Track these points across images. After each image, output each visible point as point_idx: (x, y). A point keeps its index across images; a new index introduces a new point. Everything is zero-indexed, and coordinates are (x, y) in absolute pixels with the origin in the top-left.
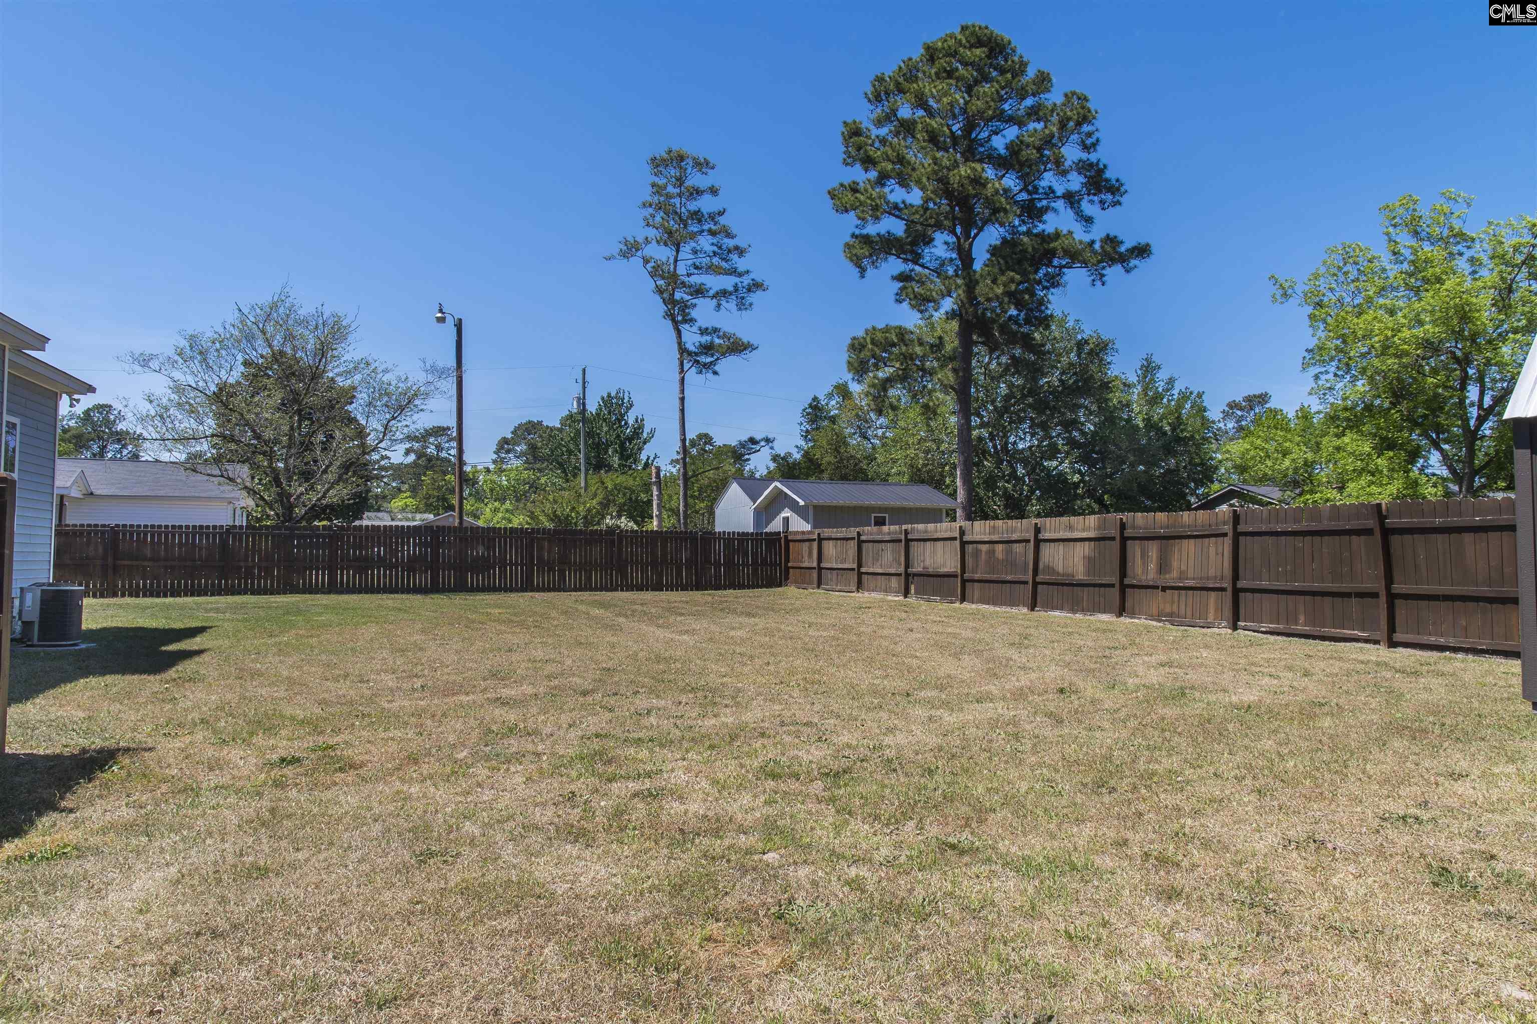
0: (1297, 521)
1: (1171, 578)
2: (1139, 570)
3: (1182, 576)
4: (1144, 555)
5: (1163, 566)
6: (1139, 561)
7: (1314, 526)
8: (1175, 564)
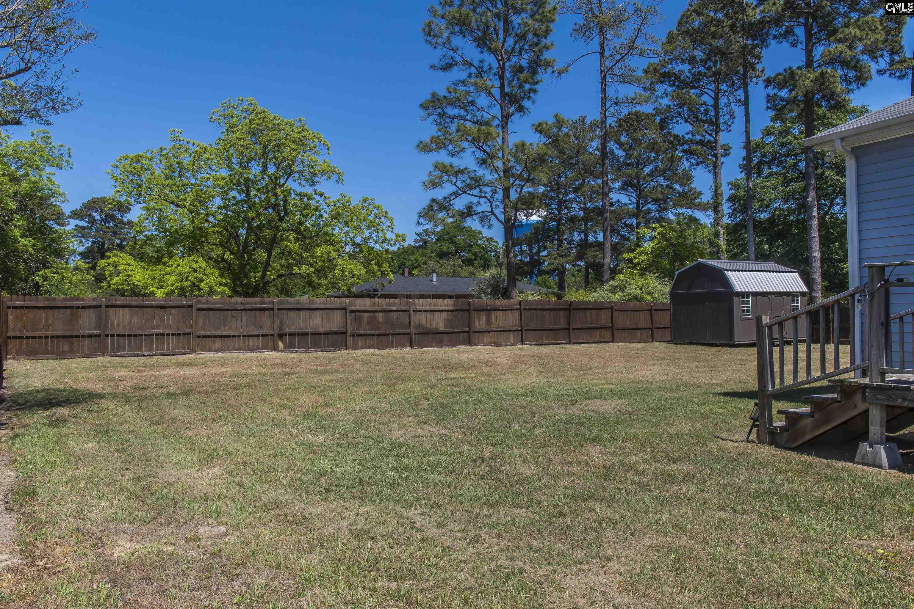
0: (542, 305)
1: (493, 326)
2: (477, 325)
3: (498, 326)
4: (479, 318)
5: (489, 321)
6: (477, 320)
7: (550, 307)
8: (493, 321)
